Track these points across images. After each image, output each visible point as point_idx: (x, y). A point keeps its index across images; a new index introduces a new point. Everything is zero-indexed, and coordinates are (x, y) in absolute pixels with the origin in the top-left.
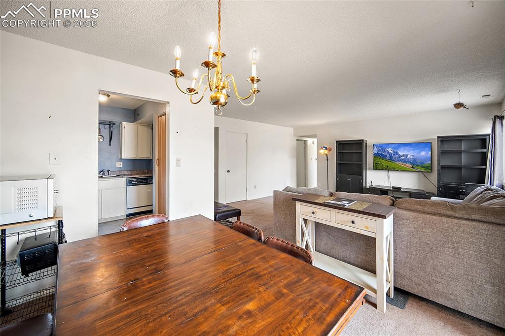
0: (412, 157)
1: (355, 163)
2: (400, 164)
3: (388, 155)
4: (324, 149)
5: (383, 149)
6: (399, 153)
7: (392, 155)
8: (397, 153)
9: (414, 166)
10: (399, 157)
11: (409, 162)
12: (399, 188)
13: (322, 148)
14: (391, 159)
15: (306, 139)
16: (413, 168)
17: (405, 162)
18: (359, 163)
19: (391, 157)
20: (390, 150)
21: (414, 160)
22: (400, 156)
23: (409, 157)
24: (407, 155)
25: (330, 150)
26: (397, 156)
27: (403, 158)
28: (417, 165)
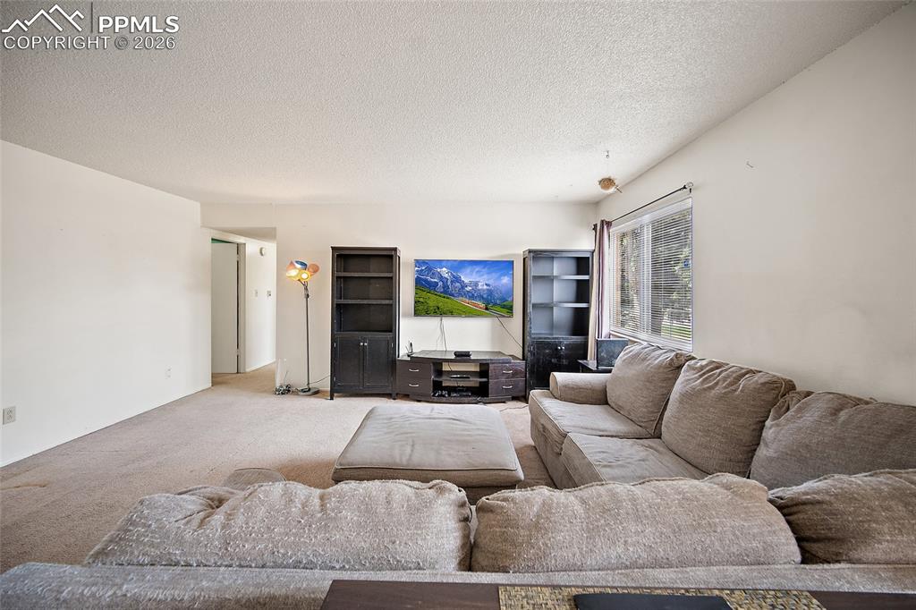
0: (485, 287)
1: (379, 302)
2: (464, 301)
3: (440, 284)
4: (299, 266)
5: (429, 269)
6: (463, 278)
7: (449, 283)
8: (457, 279)
9: (489, 306)
10: (463, 288)
11: (481, 297)
12: (467, 354)
13: (292, 263)
14: (446, 292)
15: (241, 240)
16: (487, 309)
17: (472, 297)
18: (387, 302)
19: (445, 287)
20: (444, 272)
21: (490, 292)
22: (464, 286)
23: (480, 287)
24: (476, 284)
25: (316, 269)
26: (458, 284)
27: (469, 289)
28: (495, 304)
